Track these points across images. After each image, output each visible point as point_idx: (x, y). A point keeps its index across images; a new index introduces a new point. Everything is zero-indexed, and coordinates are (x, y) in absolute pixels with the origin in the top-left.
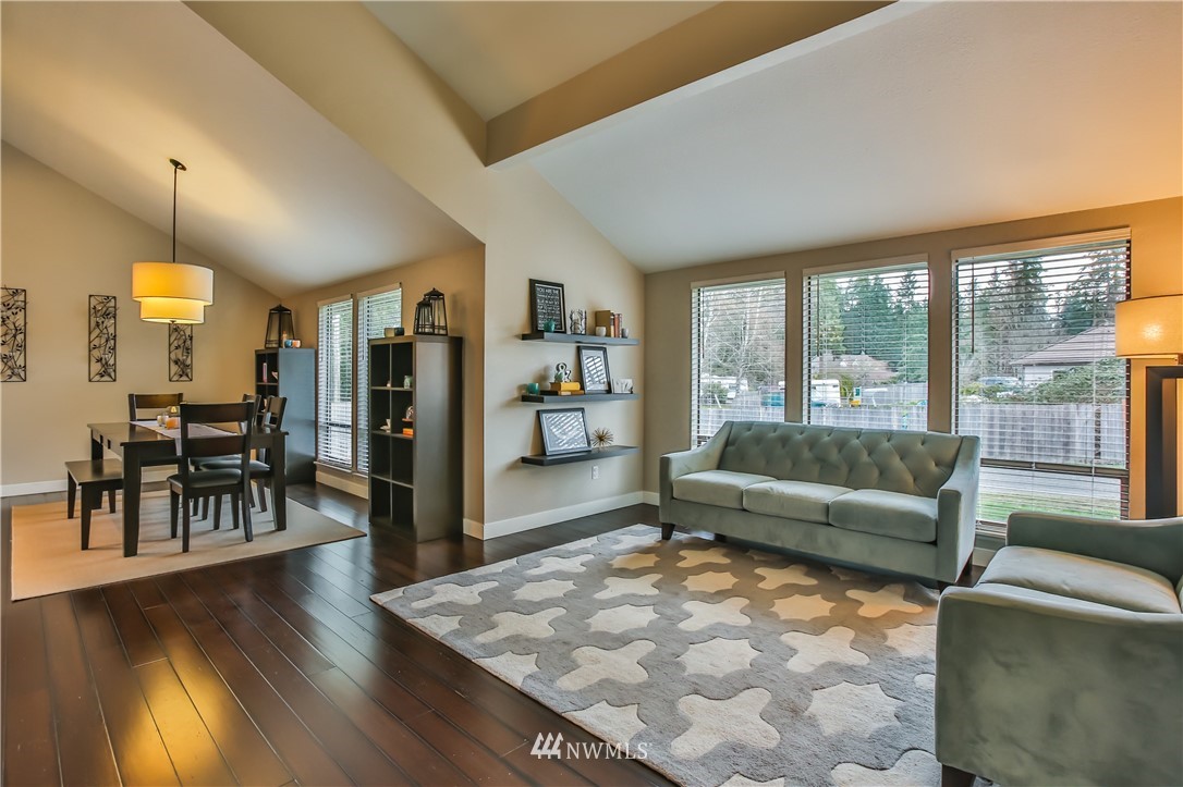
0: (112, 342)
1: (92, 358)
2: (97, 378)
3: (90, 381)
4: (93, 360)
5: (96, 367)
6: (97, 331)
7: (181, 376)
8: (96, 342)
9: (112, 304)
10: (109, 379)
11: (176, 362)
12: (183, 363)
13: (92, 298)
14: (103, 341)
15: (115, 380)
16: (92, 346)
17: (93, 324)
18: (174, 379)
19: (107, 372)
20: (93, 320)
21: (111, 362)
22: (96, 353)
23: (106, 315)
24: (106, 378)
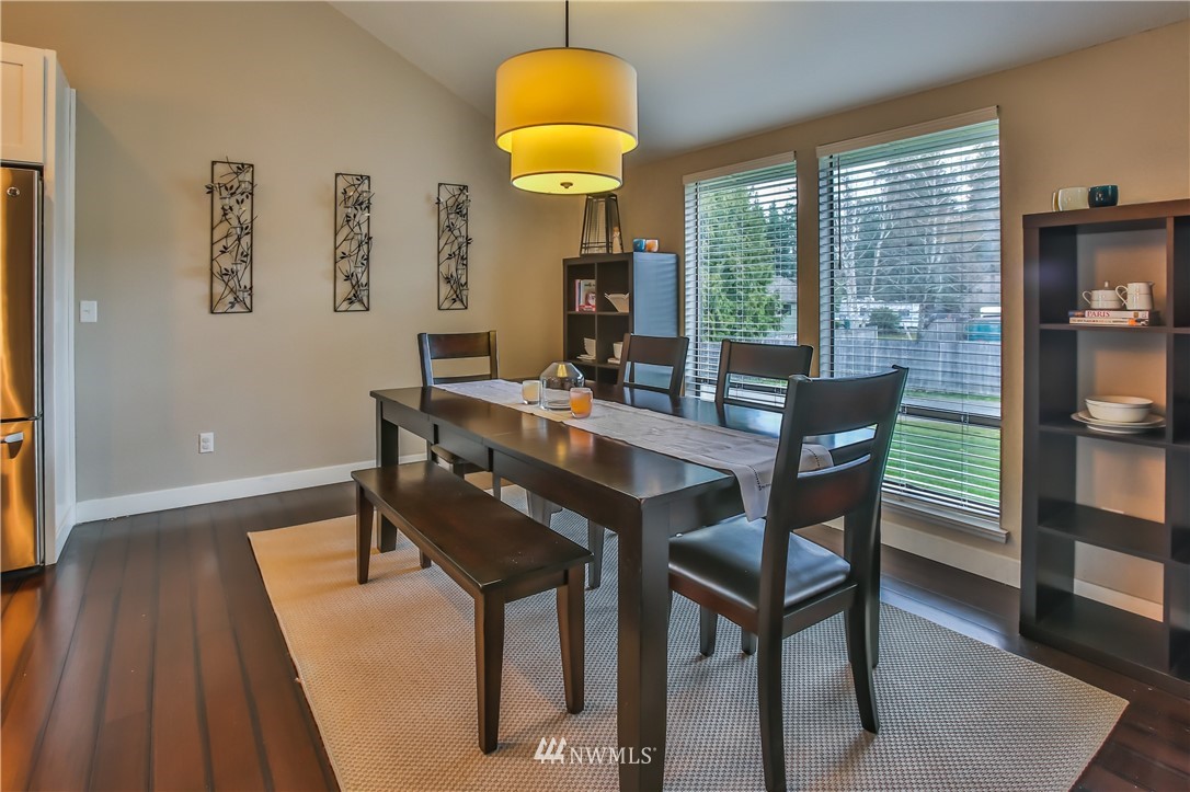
0: (365, 247)
1: (339, 273)
2: (345, 306)
3: (335, 311)
4: (341, 277)
5: (344, 288)
6: (346, 230)
7: (454, 301)
8: (345, 248)
9: (365, 187)
10: (361, 308)
11: (448, 280)
12: (457, 282)
13: (340, 178)
14: (355, 244)
15: (368, 310)
16: (339, 254)
17: (340, 220)
18: (446, 305)
19: (358, 296)
20: (342, 211)
21: (364, 280)
22: (345, 266)
23: (358, 204)
24: (357, 306)
